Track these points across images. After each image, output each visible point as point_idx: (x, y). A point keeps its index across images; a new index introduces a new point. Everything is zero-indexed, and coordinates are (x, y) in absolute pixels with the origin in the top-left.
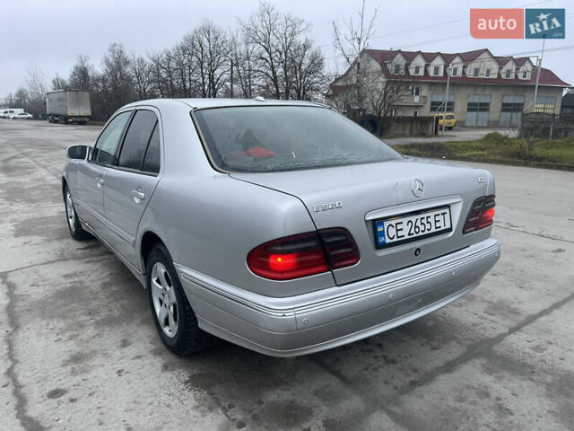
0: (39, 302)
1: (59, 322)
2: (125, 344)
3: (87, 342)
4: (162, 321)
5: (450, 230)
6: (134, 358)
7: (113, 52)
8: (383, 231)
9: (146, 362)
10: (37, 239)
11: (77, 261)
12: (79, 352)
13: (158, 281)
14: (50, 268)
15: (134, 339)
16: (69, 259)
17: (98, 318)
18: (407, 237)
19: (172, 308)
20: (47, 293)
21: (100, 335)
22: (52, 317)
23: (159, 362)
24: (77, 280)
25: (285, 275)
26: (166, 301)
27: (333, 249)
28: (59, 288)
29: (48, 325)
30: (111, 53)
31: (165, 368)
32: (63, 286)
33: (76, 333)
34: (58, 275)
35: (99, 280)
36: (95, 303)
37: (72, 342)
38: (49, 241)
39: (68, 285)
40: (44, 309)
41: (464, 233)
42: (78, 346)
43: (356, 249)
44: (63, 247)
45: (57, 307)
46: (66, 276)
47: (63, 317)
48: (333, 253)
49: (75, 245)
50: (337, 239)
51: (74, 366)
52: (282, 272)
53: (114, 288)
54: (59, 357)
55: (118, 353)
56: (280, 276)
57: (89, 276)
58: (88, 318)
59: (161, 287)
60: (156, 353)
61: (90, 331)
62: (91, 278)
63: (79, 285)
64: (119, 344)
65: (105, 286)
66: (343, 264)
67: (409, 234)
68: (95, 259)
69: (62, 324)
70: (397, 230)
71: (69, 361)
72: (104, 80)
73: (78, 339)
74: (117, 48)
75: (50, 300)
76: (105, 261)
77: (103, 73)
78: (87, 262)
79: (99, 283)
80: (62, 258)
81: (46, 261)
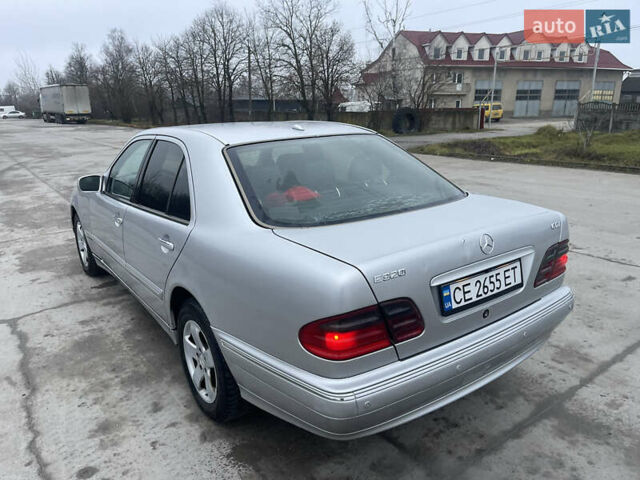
0: (56, 356)
1: (80, 382)
2: (157, 408)
3: (114, 406)
4: (197, 383)
5: (521, 285)
6: (168, 426)
7: (113, 39)
8: (450, 295)
9: (182, 430)
10: (45, 275)
11: (94, 304)
12: (106, 420)
13: (191, 339)
14: (64, 311)
15: (166, 402)
16: (83, 301)
17: (124, 376)
18: (475, 299)
19: (209, 371)
20: (64, 345)
21: (127, 398)
22: (72, 376)
23: (196, 431)
24: (95, 327)
26: (201, 362)
27: (396, 322)
28: (76, 338)
29: (68, 385)
30: (110, 41)
31: (204, 438)
32: (80, 335)
33: (100, 395)
34: (74, 321)
35: (119, 327)
36: (118, 357)
37: (97, 407)
38: (59, 277)
39: (87, 334)
40: (61, 365)
41: (535, 286)
42: (105, 412)
43: (421, 319)
44: (76, 285)
45: (77, 362)
46: (83, 323)
47: (84, 374)
48: (395, 326)
49: (89, 282)
50: (401, 310)
51: (102, 437)
52: (339, 352)
53: (138, 337)
54: (85, 427)
55: (150, 420)
56: (336, 356)
57: (109, 321)
58: (112, 376)
59: (195, 347)
60: (192, 419)
61: (116, 393)
62: (111, 325)
63: (97, 333)
64: (150, 408)
65: (127, 334)
66: (406, 336)
67: (478, 296)
68: (112, 300)
69: (84, 385)
70: (465, 293)
71: (96, 431)
72: (103, 71)
73: (104, 403)
74: (117, 35)
75: (68, 354)
76: (124, 303)
77: (102, 64)
78: (105, 305)
79: (120, 331)
80: (76, 300)
81: (59, 304)
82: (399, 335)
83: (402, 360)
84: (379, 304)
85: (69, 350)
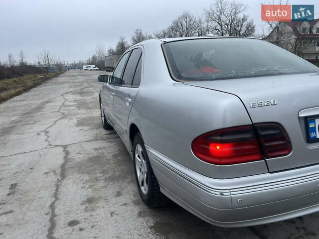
0: (79, 163)
1: (86, 176)
2: (119, 194)
3: (98, 190)
4: (140, 183)
6: (122, 205)
7: (137, 33)
8: (315, 127)
9: (129, 209)
10: (86, 128)
11: (103, 141)
12: (92, 197)
13: (138, 156)
14: (89, 144)
15: (125, 191)
16: (98, 140)
17: (107, 176)
19: (145, 175)
20: (84, 158)
21: (106, 187)
22: (83, 173)
23: (136, 210)
24: (100, 151)
25: (223, 161)
26: (143, 170)
27: (267, 141)
28: (90, 156)
29: (80, 177)
31: (140, 215)
32: (93, 155)
33: (93, 184)
34: (91, 148)
35: (111, 153)
36: (107, 166)
37: (90, 189)
38: (92, 129)
39: (96, 155)
40: (80, 168)
42: (93, 193)
43: (289, 142)
44: (98, 133)
45: (87, 167)
46: (96, 149)
47: (89, 173)
48: (267, 144)
49: (104, 132)
51: (88, 205)
52: (220, 158)
53: (119, 158)
54: (81, 199)
55: (114, 200)
56: (218, 161)
58: (102, 175)
59: (140, 160)
60: (136, 203)
61: (101, 184)
62: (108, 151)
63: (101, 155)
64: (116, 194)
65: (115, 156)
66: (275, 154)
68: (112, 140)
69: (86, 178)
71: (86, 202)
73: (94, 188)
74: (139, 31)
75: (84, 162)
76: (117, 142)
78: (108, 142)
80: (96, 139)
81: (88, 140)
82: (270, 152)
83: (271, 173)
84: (253, 124)
85: (86, 161)
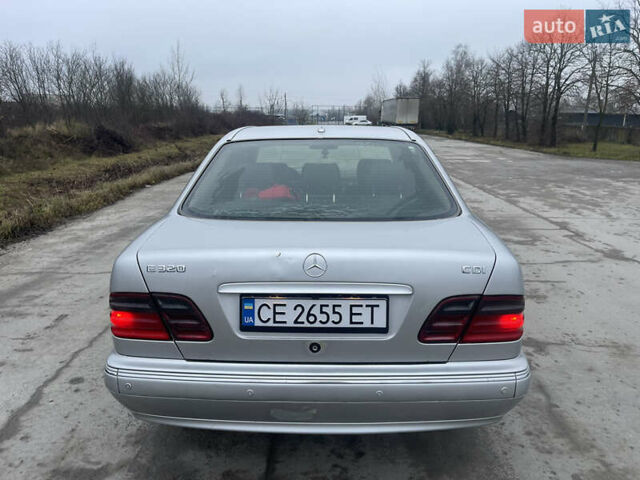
7: (457, 54)
8: (253, 310)
18: (290, 324)
30: (453, 56)
48: (173, 322)
50: (179, 307)
67: (296, 322)
70: (275, 313)
74: (461, 50)
82: (180, 332)
83: (188, 360)
84: (150, 293)
